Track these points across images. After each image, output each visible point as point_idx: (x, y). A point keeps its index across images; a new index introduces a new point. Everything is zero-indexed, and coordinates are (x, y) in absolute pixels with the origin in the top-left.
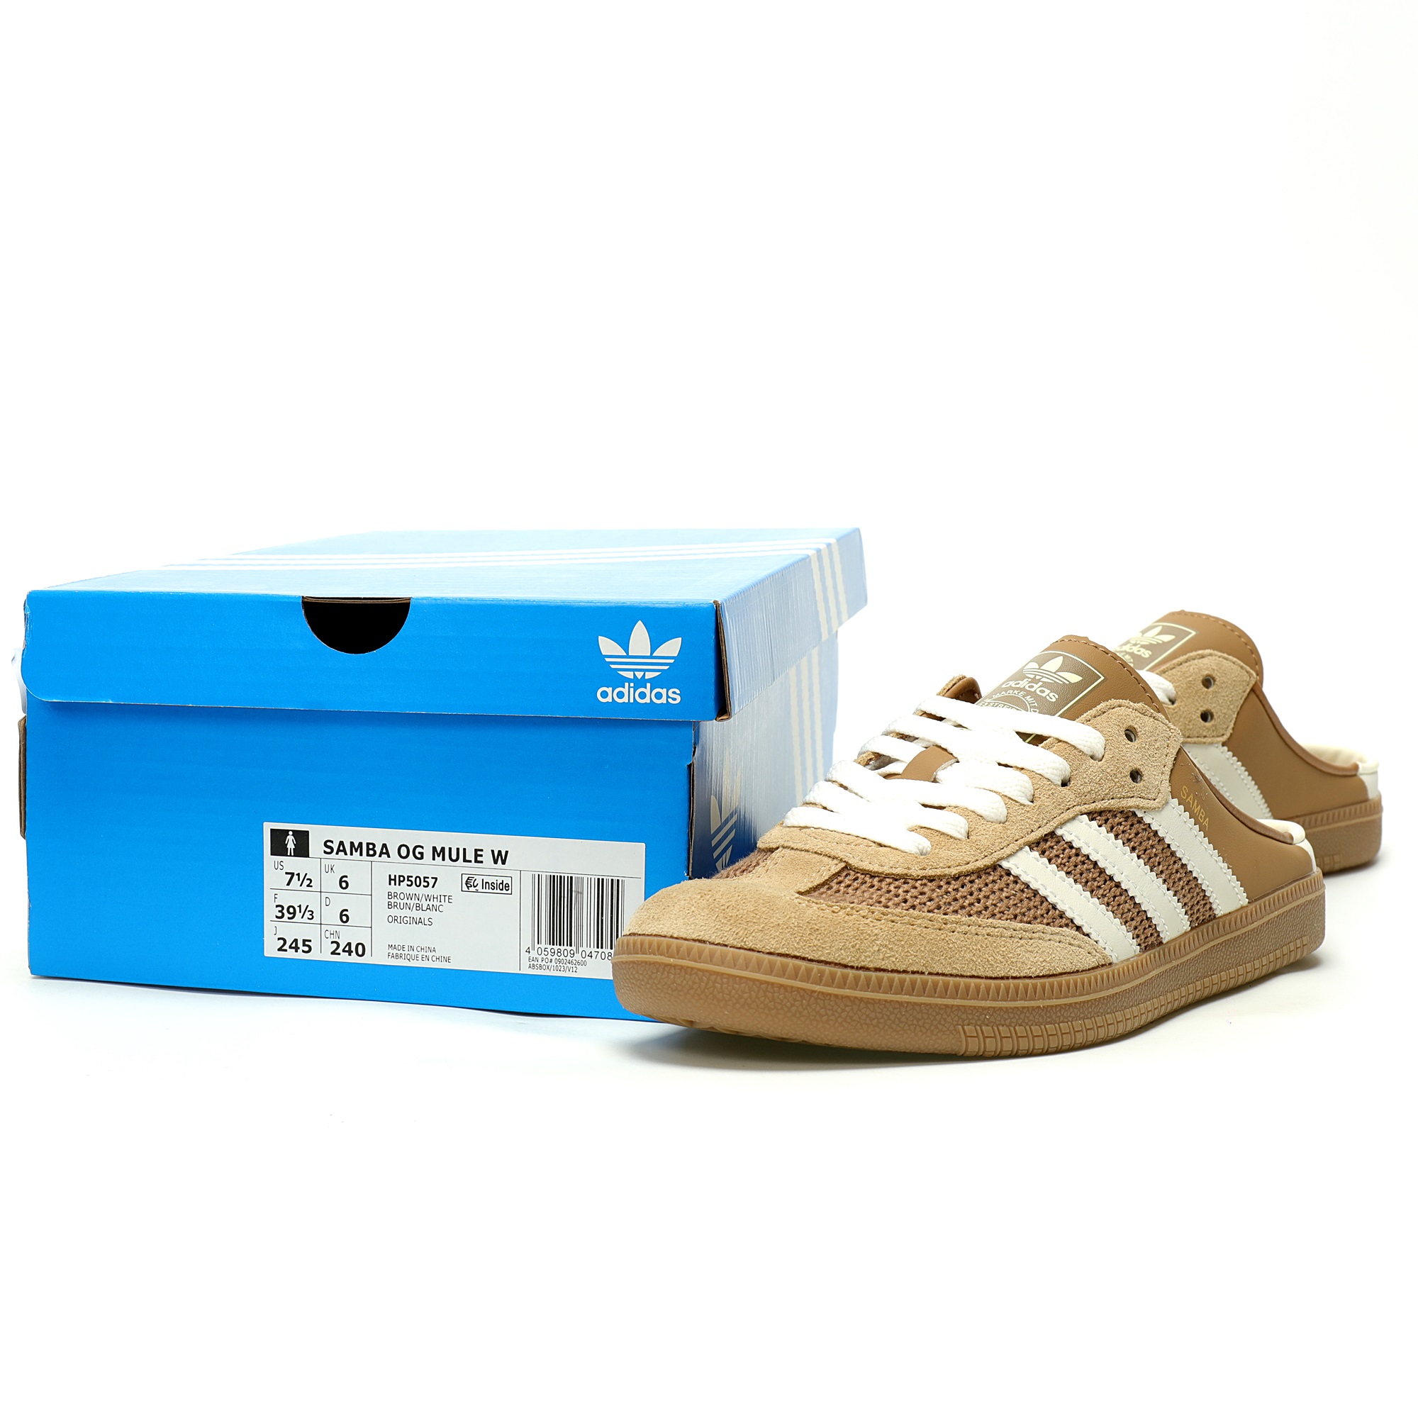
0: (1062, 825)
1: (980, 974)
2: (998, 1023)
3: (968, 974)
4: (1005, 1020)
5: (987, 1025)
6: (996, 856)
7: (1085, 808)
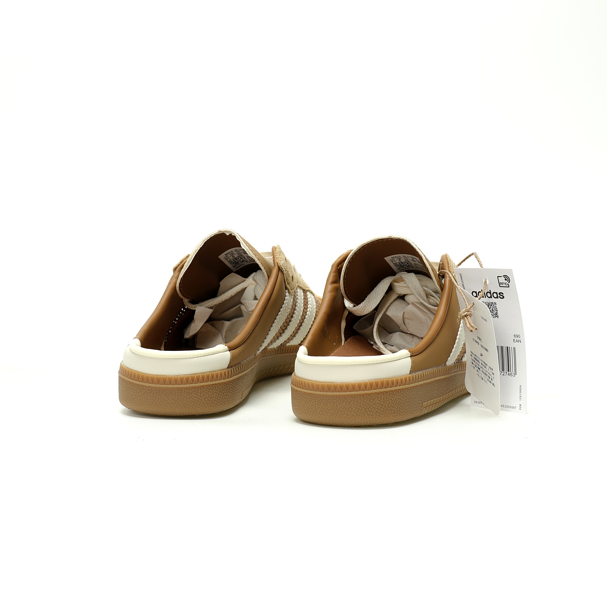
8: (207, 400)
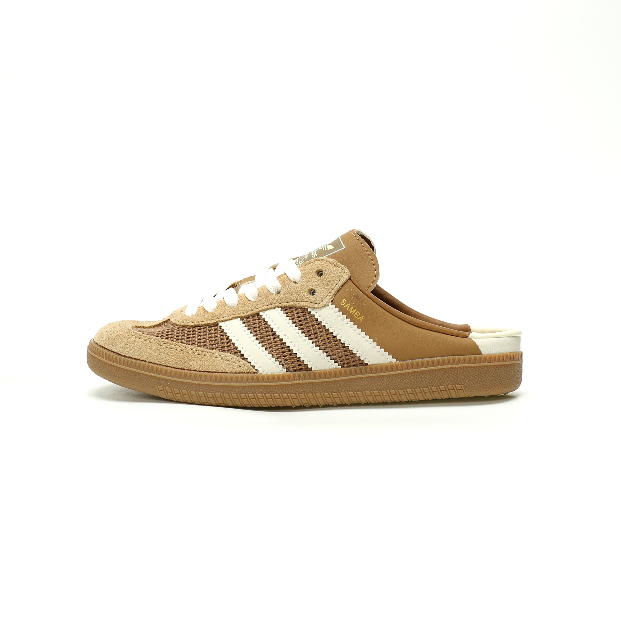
0: (264, 310)
1: (170, 366)
2: (174, 387)
3: (165, 365)
4: (178, 386)
5: (169, 387)
6: (217, 320)
7: (280, 305)
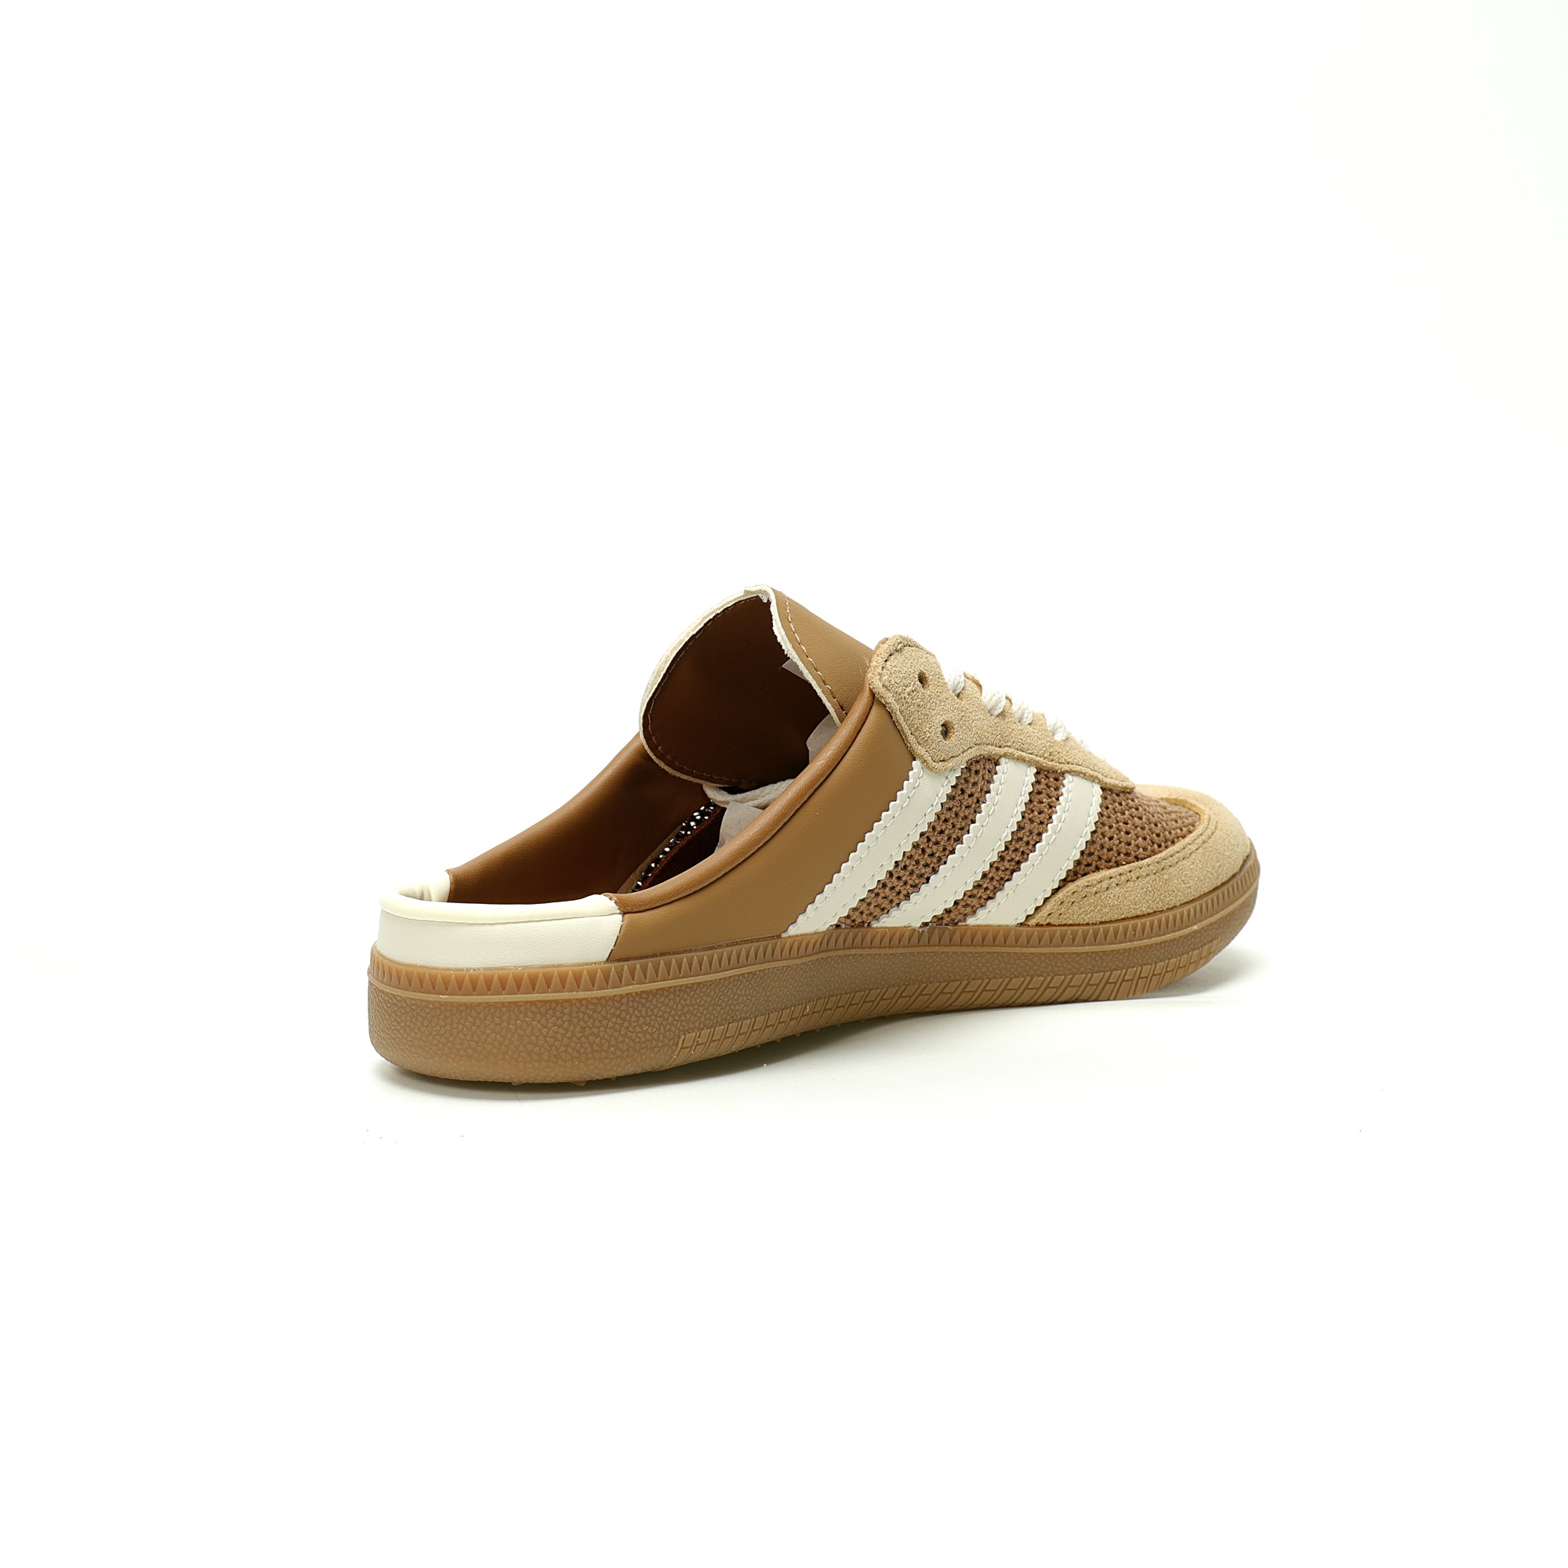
8: (589, 1035)
